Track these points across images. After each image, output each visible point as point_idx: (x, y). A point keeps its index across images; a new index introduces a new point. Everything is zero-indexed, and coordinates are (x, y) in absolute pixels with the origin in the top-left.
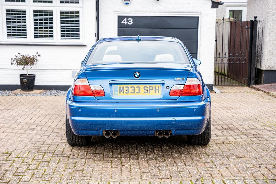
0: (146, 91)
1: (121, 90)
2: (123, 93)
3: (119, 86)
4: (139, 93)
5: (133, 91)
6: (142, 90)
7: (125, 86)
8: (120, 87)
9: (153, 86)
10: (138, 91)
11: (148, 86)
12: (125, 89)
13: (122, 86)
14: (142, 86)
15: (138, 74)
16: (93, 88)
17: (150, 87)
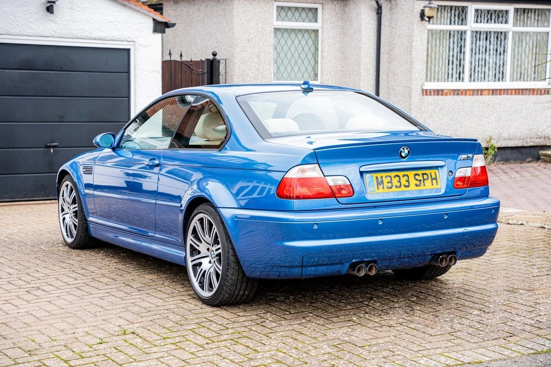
0: (418, 183)
1: (380, 183)
2: (383, 188)
3: (374, 175)
4: (408, 186)
5: (398, 184)
6: (413, 182)
7: (384, 174)
8: (377, 178)
9: (428, 172)
10: (407, 184)
11: (420, 172)
12: (386, 180)
13: (379, 175)
14: (411, 174)
15: (406, 151)
16: (331, 181)
17: (423, 174)
